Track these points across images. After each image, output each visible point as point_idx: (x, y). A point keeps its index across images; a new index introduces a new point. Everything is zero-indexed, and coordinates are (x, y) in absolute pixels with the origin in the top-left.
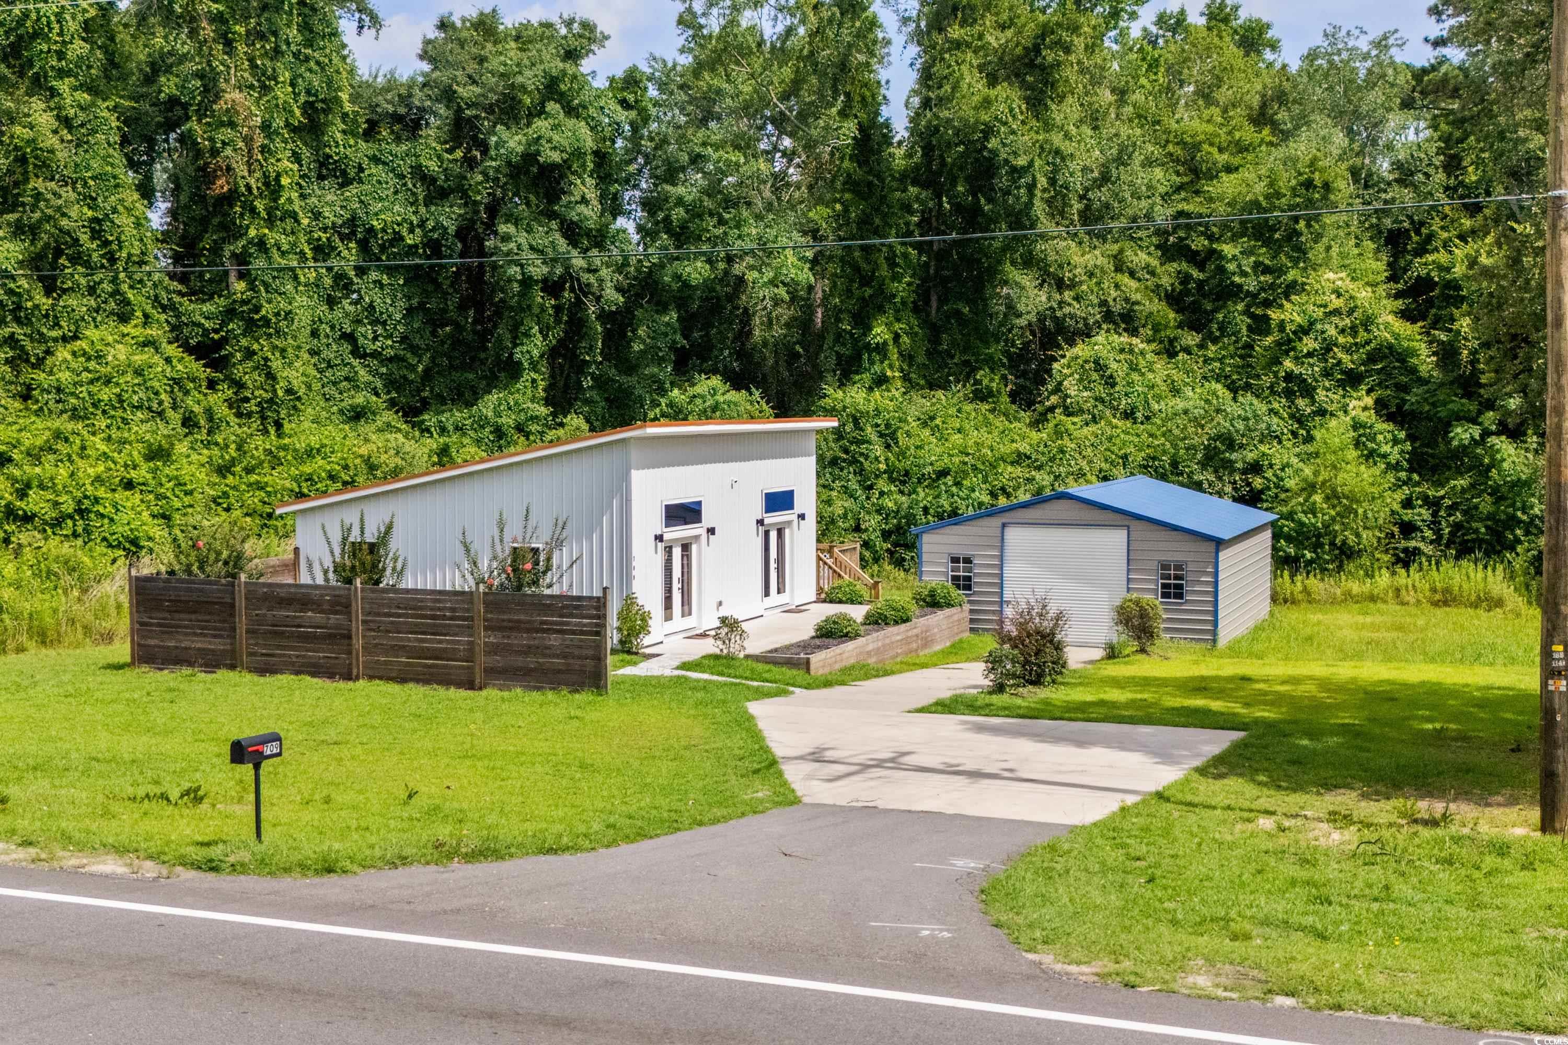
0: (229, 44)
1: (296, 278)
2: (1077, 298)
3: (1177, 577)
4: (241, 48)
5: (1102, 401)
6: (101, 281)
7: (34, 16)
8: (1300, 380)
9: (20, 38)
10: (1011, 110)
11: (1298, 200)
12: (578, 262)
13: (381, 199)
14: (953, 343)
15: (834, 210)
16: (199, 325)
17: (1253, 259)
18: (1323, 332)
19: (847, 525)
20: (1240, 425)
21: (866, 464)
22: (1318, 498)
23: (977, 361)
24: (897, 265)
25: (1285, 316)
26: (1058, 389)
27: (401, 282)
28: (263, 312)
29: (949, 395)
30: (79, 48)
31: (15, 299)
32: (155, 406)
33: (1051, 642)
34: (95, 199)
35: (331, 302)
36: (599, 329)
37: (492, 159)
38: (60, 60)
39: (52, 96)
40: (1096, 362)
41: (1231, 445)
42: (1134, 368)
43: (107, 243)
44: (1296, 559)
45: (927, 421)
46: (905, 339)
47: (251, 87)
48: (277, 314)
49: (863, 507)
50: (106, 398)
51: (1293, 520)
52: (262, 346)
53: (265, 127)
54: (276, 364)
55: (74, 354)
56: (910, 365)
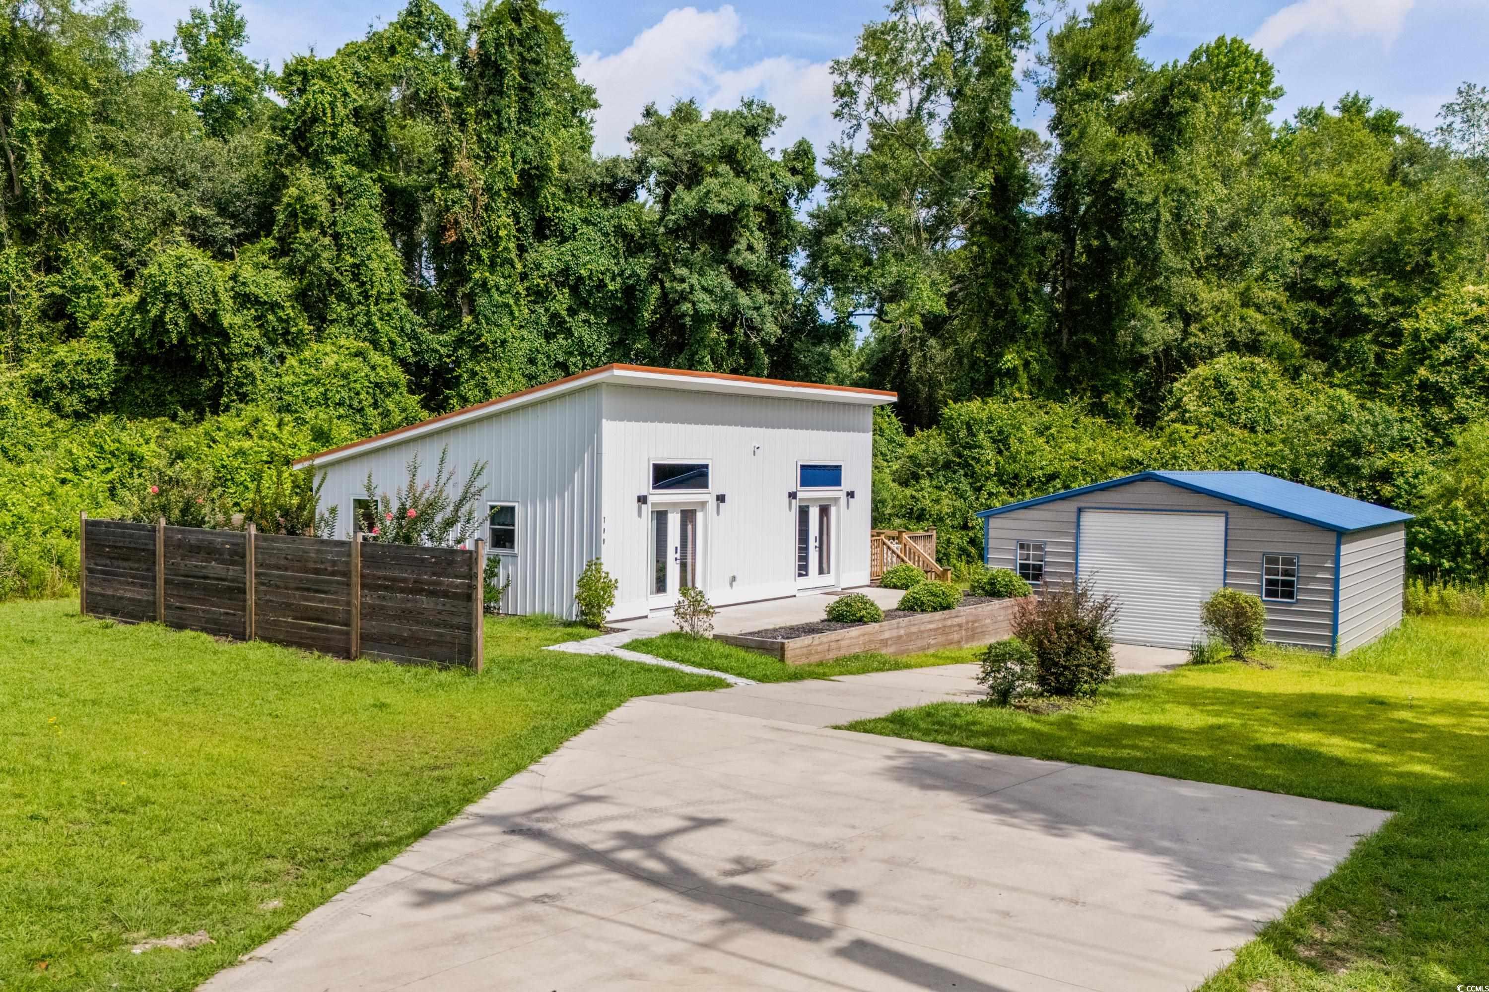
0: (463, 124)
1: (511, 313)
2: (1203, 330)
3: (1286, 573)
4: (471, 125)
5: (1221, 415)
6: (358, 314)
7: (313, 104)
8: (1437, 389)
9: (304, 122)
10: (1138, 154)
11: (1431, 234)
12: (743, 300)
13: (589, 253)
14: (1082, 370)
15: (971, 252)
16: (436, 351)
17: (1382, 290)
18: (1462, 340)
19: (955, 523)
20: (1369, 431)
21: (977, 467)
22: (1459, 504)
23: (1103, 386)
24: (1029, 300)
25: (1422, 325)
26: (1177, 405)
27: (605, 321)
28: (483, 340)
29: (1066, 407)
30: (348, 130)
31: (284, 325)
32: (355, 404)
33: (1090, 639)
34: (355, 249)
35: (549, 337)
36: (766, 360)
37: (673, 214)
38: (333, 139)
39: (327, 168)
40: (1217, 380)
41: (1357, 452)
42: (1255, 385)
43: (363, 284)
44: (1432, 568)
45: (1042, 431)
46: (1035, 365)
47: (478, 157)
48: (494, 342)
49: (971, 506)
50: (313, 396)
51: (1429, 527)
52: (482, 368)
53: (488, 189)
54: (492, 382)
55: (301, 362)
56: (1040, 389)
